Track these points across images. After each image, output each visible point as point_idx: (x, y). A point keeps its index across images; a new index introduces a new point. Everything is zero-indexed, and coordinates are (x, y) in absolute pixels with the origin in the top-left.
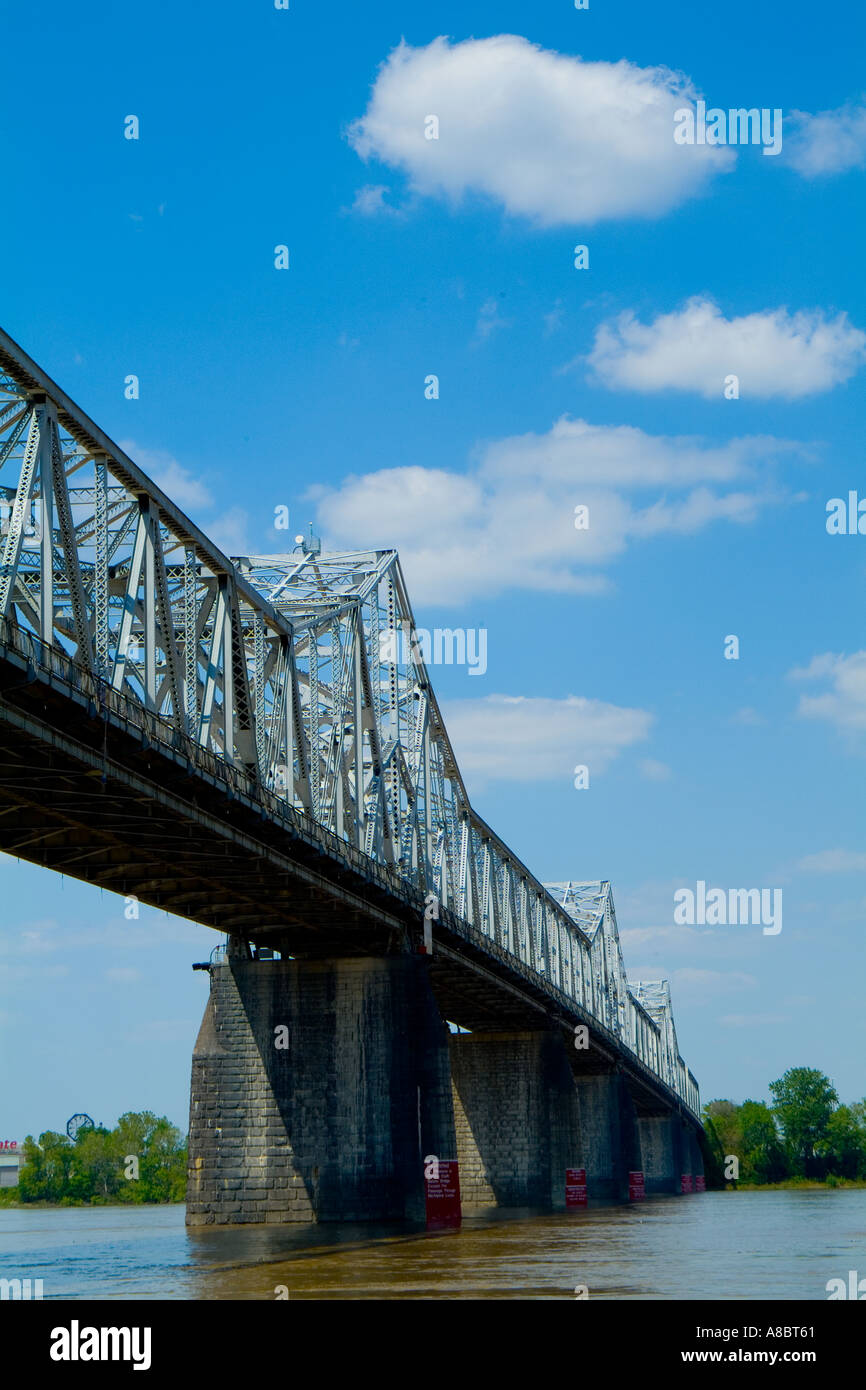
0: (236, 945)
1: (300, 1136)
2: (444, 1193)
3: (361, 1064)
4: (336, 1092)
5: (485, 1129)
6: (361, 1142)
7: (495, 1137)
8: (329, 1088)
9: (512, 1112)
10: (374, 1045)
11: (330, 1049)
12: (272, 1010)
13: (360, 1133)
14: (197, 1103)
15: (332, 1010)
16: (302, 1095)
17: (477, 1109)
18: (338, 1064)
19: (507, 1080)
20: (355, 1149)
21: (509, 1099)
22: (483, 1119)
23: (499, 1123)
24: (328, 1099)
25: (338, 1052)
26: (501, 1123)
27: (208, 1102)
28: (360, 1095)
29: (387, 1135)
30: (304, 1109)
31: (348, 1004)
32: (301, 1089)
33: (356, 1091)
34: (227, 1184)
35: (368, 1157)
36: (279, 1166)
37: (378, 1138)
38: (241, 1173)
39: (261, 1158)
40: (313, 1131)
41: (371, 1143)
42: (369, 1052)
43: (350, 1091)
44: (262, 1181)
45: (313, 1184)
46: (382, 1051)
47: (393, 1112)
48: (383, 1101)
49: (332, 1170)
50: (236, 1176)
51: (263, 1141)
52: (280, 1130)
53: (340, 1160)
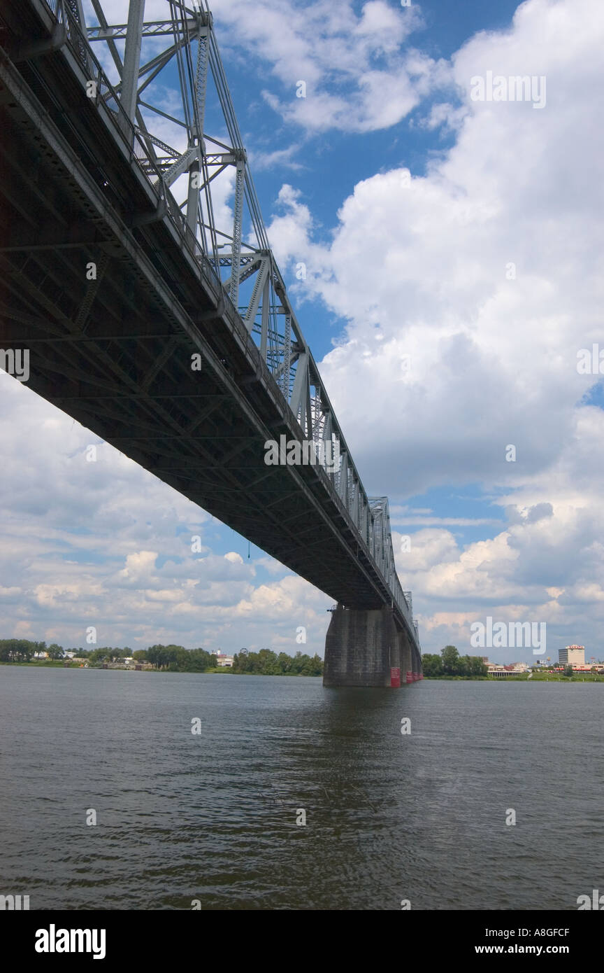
0: (340, 605)
1: (356, 659)
3: (374, 640)
4: (367, 647)
6: (373, 661)
8: (365, 646)
11: (365, 635)
13: (373, 659)
15: (366, 625)
16: (357, 648)
18: (368, 640)
20: (372, 664)
24: (364, 649)
25: (367, 636)
28: (374, 649)
29: (381, 660)
30: (358, 652)
31: (371, 623)
32: (357, 646)
33: (372, 647)
34: (335, 671)
35: (375, 666)
36: (350, 667)
37: (378, 661)
38: (339, 668)
39: (345, 665)
40: (360, 658)
41: (376, 663)
42: (376, 636)
43: (370, 648)
44: (345, 671)
45: (360, 672)
46: (380, 636)
47: (383, 654)
48: (380, 651)
49: (365, 669)
50: (337, 669)
51: (346, 660)
52: (351, 657)
53: (367, 666)
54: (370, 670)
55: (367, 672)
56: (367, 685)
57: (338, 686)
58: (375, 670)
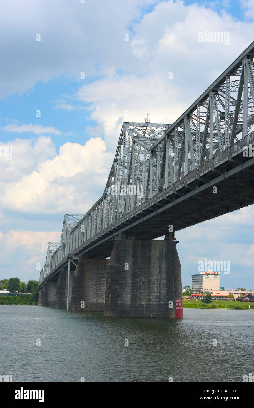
0: (123, 235)
1: (140, 290)
2: (179, 308)
3: (158, 270)
4: (151, 278)
5: (95, 287)
6: (157, 292)
7: (98, 290)
8: (149, 277)
9: (103, 283)
10: (162, 265)
11: (149, 265)
12: (133, 254)
13: (157, 290)
14: (109, 279)
15: (150, 255)
16: (141, 278)
17: (93, 281)
18: (152, 270)
19: (102, 273)
20: (156, 295)
21: (102, 279)
22: (94, 284)
23: (99, 286)
24: (148, 279)
25: (151, 266)
26: (100, 286)
27: (114, 279)
28: (158, 279)
29: (165, 291)
30: (141, 282)
31: (155, 253)
32: (141, 277)
33: (156, 278)
34: (119, 302)
35: (159, 297)
36: (134, 298)
37: (162, 291)
38: (123, 299)
39: (129, 296)
40: (144, 288)
41: (160, 293)
42: (160, 267)
43: (155, 278)
44: (129, 302)
45: (144, 303)
46: (164, 267)
47: (167, 284)
48: (164, 281)
49: (149, 300)
50: (122, 300)
51: (130, 290)
52: (135, 288)
53: (152, 297)
54: (154, 301)
55: (151, 303)
56: (152, 316)
57: (121, 317)
58: (159, 301)
